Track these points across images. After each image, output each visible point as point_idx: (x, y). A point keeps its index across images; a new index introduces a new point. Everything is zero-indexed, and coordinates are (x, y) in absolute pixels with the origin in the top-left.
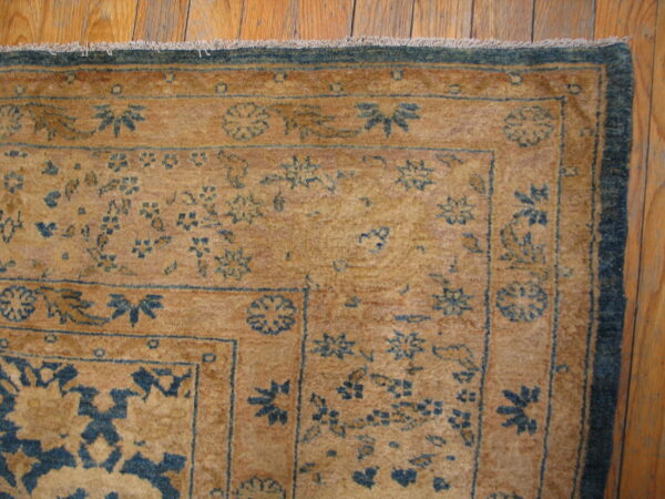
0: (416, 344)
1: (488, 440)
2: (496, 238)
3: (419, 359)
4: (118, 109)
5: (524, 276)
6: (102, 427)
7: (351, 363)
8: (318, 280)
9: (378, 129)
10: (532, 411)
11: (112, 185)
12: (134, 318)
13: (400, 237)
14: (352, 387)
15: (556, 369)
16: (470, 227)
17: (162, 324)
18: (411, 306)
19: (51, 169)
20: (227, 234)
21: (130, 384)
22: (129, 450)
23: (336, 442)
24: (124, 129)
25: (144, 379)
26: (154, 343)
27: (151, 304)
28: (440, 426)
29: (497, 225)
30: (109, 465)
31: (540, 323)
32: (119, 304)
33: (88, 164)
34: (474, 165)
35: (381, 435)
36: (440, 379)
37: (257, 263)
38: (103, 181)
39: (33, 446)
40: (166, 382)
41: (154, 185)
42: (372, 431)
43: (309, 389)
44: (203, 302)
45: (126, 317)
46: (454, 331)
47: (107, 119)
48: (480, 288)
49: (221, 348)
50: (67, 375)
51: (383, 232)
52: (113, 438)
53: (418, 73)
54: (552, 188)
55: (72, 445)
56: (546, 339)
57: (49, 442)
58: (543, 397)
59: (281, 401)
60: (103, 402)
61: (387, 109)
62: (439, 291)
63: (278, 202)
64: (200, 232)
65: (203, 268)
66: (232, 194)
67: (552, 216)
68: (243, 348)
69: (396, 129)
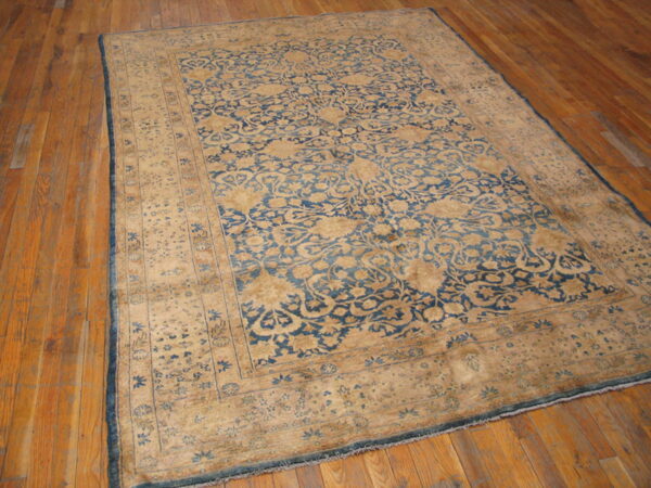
0: (177, 392)
1: (149, 372)
2: (155, 426)
3: (176, 388)
4: (314, 438)
5: (144, 418)
6: (282, 345)
7: (199, 382)
8: (216, 403)
9: (206, 451)
10: (135, 382)
11: (306, 413)
12: (281, 377)
13: (190, 420)
14: (197, 376)
15: (129, 395)
16: (165, 428)
17: (270, 378)
18: (183, 402)
19: (334, 412)
20: (255, 408)
21: (276, 359)
22: (271, 342)
23: (200, 361)
24: (308, 431)
25: (272, 361)
26: (271, 372)
27: (276, 382)
28: (165, 372)
29: (155, 431)
30: (276, 336)
31: (135, 407)
32: (289, 379)
33: (320, 417)
34: (167, 447)
35: (184, 365)
36: (168, 385)
37: (240, 402)
38: (310, 413)
39: (306, 333)
40: (263, 362)
41: (288, 416)
42: (187, 366)
43: (212, 372)
44: (257, 387)
45: (284, 376)
46: (165, 398)
47: (317, 433)
48: (158, 412)
49: (246, 376)
50: (301, 355)
51: (197, 420)
52: (278, 343)
53: (194, 473)
54: (137, 445)
55: (291, 338)
56: (133, 402)
57: (301, 336)
58: (132, 387)
59: (221, 367)
60: (284, 351)
61: (204, 459)
62: (173, 408)
63: (238, 421)
64: (265, 407)
65: (260, 396)
66: (256, 420)
67: (136, 438)
68: (237, 377)
69: (199, 453)
